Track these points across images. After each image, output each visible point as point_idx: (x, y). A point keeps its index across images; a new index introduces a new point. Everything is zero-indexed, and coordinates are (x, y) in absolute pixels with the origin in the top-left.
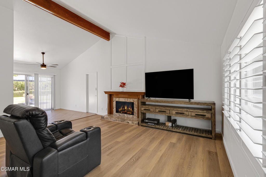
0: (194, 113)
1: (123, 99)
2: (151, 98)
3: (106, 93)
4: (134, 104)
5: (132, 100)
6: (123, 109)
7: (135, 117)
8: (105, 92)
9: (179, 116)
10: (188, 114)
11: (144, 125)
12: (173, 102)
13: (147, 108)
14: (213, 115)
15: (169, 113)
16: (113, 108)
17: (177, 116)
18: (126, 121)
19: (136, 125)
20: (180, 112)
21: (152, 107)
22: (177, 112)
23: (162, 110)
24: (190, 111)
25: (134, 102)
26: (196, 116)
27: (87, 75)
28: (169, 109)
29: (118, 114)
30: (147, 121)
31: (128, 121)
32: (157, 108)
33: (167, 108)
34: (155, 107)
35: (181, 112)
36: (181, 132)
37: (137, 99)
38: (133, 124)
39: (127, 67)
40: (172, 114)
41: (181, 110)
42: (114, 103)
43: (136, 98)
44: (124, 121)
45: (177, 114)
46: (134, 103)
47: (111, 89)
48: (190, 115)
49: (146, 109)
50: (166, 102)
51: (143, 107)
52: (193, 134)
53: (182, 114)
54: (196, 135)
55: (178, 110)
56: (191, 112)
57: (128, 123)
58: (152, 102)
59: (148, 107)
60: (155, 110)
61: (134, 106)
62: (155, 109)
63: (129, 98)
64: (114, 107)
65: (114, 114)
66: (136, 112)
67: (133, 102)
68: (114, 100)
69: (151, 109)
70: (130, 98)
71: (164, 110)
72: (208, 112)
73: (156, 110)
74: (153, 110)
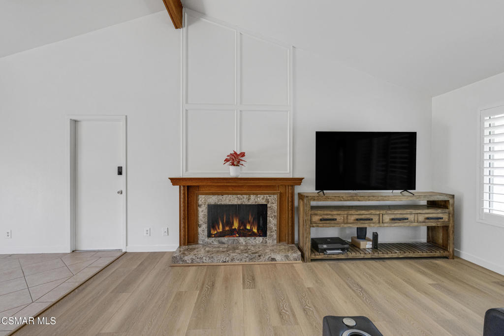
0: (423, 215)
1: (234, 196)
2: (325, 191)
3: (175, 181)
4: (268, 209)
5: (263, 199)
6: (227, 228)
7: (271, 241)
8: (172, 179)
9: (396, 225)
10: (413, 219)
11: (321, 256)
12: (385, 196)
13: (327, 214)
14: (451, 215)
15: (377, 222)
16: (199, 226)
17: (393, 225)
18: (267, 257)
19: (297, 260)
20: (398, 216)
21: (339, 212)
22: (393, 217)
23: (363, 217)
24: (416, 212)
25: (268, 202)
26: (427, 221)
27: (75, 123)
28: (378, 213)
29: (214, 241)
30: (325, 246)
31: (273, 256)
32: (351, 212)
33: (373, 212)
34: (346, 212)
35: (401, 216)
36: (401, 256)
37: (275, 196)
38: (290, 260)
39: (241, 111)
40: (382, 223)
41: (400, 212)
42: (200, 210)
43: (274, 194)
44: (259, 256)
45: (393, 221)
46: (269, 205)
47: (187, 170)
48: (416, 221)
49: (326, 217)
50: (372, 197)
51: (316, 215)
52: (421, 255)
53: (402, 221)
54: (426, 256)
55: (395, 212)
56: (417, 214)
57: (273, 259)
58: (341, 201)
59: (329, 212)
60: (347, 219)
61: (269, 213)
62: (348, 215)
63: (254, 194)
64: (200, 222)
65: (200, 242)
66: (274, 228)
67: (266, 203)
68: (200, 202)
69: (338, 217)
70: (257, 194)
71: (368, 216)
72: (444, 212)
73: (349, 217)
74: (342, 218)
